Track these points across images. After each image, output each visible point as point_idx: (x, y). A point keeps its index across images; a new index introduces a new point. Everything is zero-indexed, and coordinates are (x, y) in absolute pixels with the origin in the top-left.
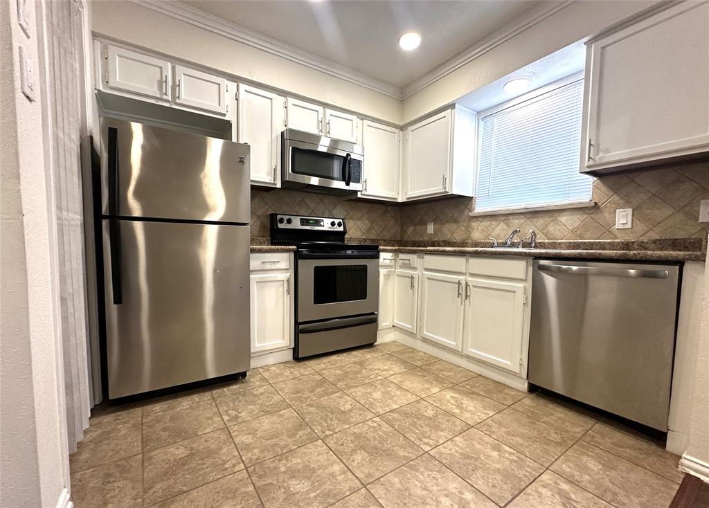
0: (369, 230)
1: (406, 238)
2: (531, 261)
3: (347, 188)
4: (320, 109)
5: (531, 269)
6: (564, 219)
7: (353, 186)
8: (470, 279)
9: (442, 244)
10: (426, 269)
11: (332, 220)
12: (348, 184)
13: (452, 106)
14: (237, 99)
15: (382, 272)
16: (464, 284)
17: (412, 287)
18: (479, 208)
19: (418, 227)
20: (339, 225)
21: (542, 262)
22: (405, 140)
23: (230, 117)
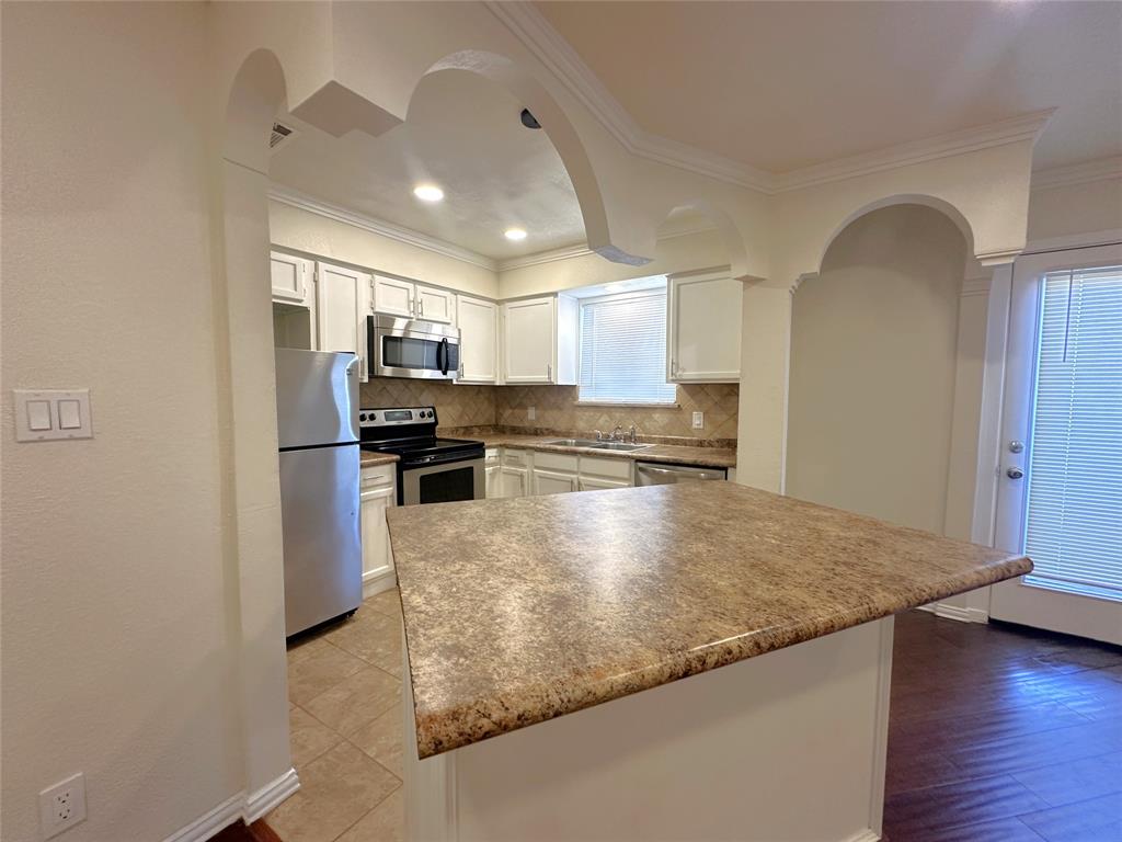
0: (461, 417)
1: (502, 422)
2: (633, 462)
3: (444, 377)
4: (410, 286)
5: (633, 470)
6: (656, 416)
7: (451, 374)
8: (582, 478)
9: (546, 432)
10: (536, 467)
11: (421, 410)
12: (445, 373)
13: (555, 294)
14: (316, 281)
15: (488, 470)
16: (576, 482)
17: (522, 486)
18: (584, 397)
19: (516, 411)
20: (430, 415)
21: (641, 465)
22: (501, 317)
23: (308, 302)
